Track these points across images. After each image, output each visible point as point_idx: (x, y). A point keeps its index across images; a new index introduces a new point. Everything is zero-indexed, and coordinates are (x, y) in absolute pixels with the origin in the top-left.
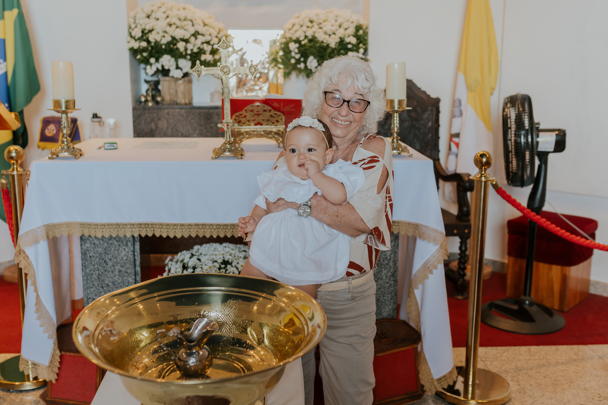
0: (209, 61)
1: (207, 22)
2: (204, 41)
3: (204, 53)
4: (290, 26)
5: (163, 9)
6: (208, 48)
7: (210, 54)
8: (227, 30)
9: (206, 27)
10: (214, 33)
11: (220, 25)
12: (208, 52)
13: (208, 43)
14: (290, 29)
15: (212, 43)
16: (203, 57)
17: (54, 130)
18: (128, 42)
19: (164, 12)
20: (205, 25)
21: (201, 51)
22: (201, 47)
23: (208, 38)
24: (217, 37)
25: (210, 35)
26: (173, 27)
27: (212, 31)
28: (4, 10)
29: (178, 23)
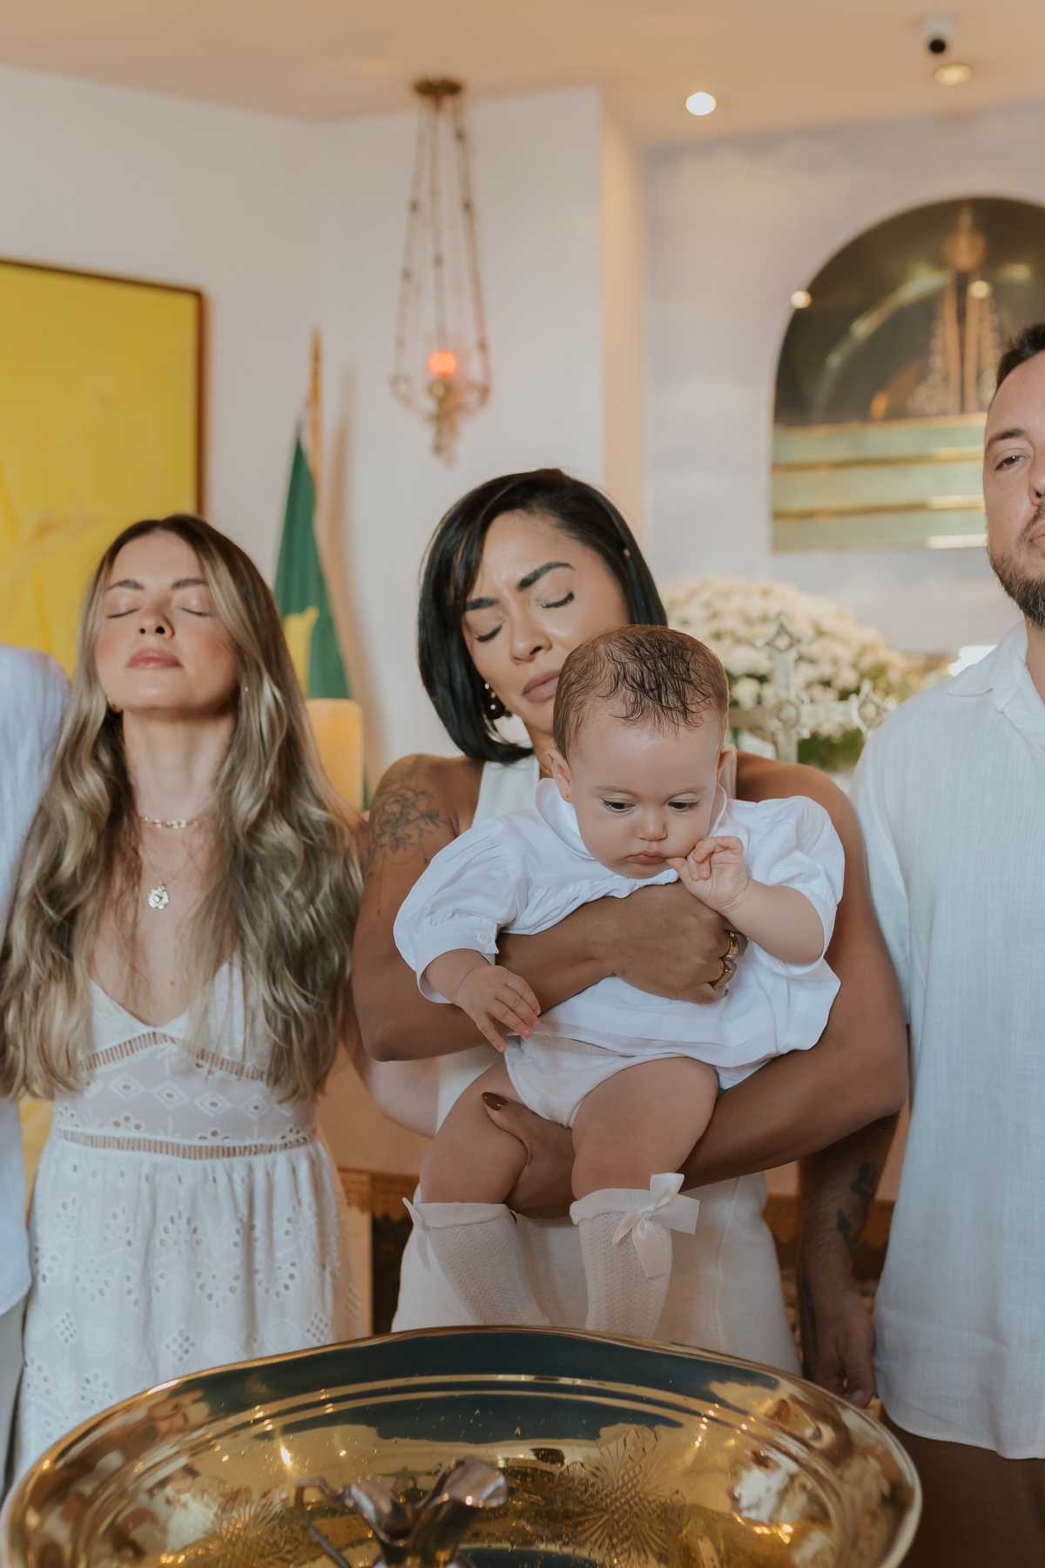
1: (828, 625)
5: (705, 596)
9: (825, 640)
19: (707, 605)
20: (822, 634)
25: (834, 660)
26: (727, 642)
27: (840, 649)
29: (742, 630)
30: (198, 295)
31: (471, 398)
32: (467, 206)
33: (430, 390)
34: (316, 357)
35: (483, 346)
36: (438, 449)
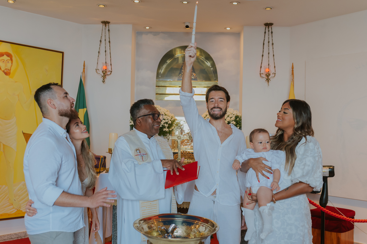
0: (167, 131)
1: (166, 113)
2: (165, 122)
3: (165, 128)
4: (205, 116)
6: (167, 125)
7: (167, 128)
8: (175, 117)
9: (166, 116)
10: (170, 119)
11: (173, 115)
12: (167, 127)
13: (167, 123)
14: (205, 117)
15: (168, 123)
16: (164, 129)
17: (96, 162)
18: (131, 122)
20: (165, 115)
21: (164, 127)
22: (164, 125)
23: (167, 121)
24: (170, 120)
25: (168, 119)
27: (168, 117)
28: (79, 109)
30: (63, 53)
31: (109, 73)
32: (109, 42)
33: (103, 71)
34: (84, 66)
35: (111, 65)
36: (103, 82)
